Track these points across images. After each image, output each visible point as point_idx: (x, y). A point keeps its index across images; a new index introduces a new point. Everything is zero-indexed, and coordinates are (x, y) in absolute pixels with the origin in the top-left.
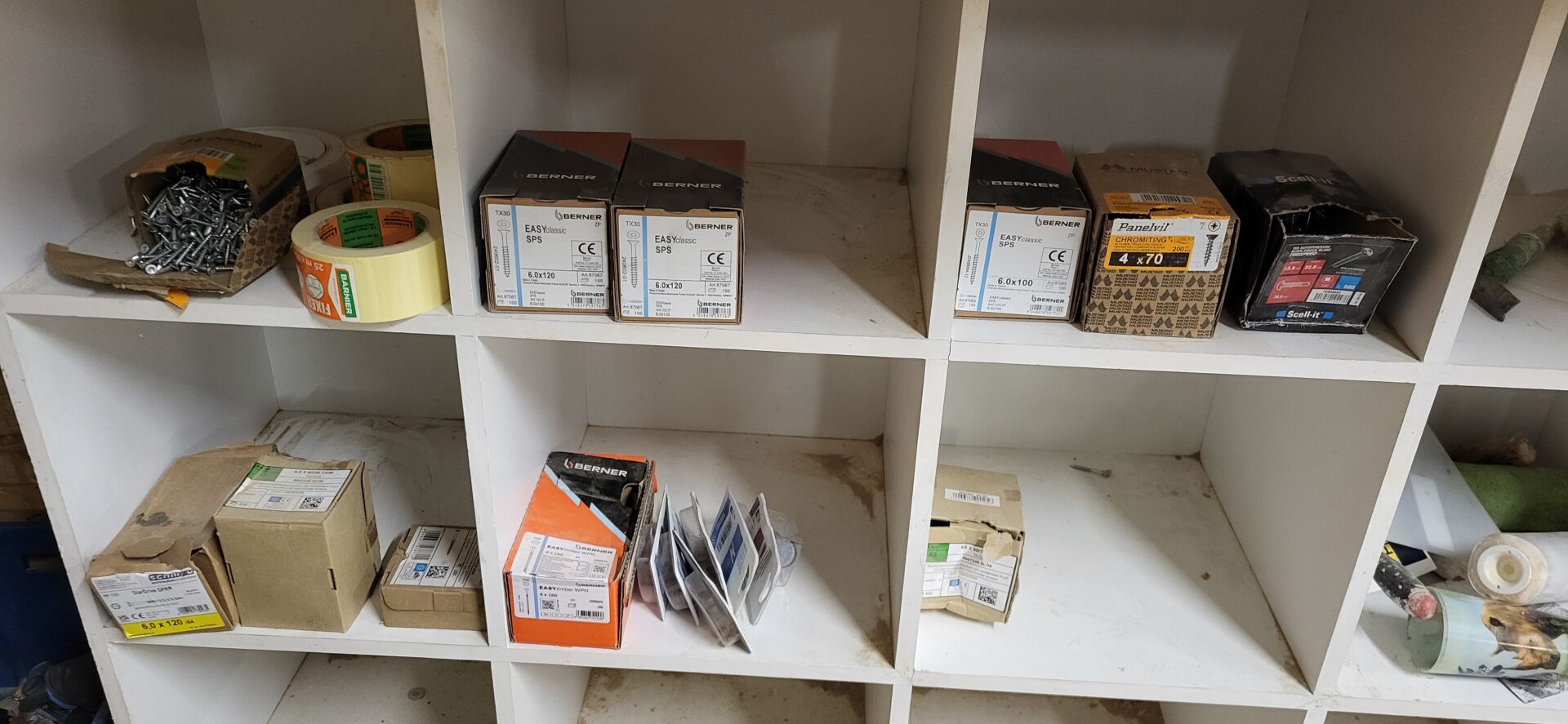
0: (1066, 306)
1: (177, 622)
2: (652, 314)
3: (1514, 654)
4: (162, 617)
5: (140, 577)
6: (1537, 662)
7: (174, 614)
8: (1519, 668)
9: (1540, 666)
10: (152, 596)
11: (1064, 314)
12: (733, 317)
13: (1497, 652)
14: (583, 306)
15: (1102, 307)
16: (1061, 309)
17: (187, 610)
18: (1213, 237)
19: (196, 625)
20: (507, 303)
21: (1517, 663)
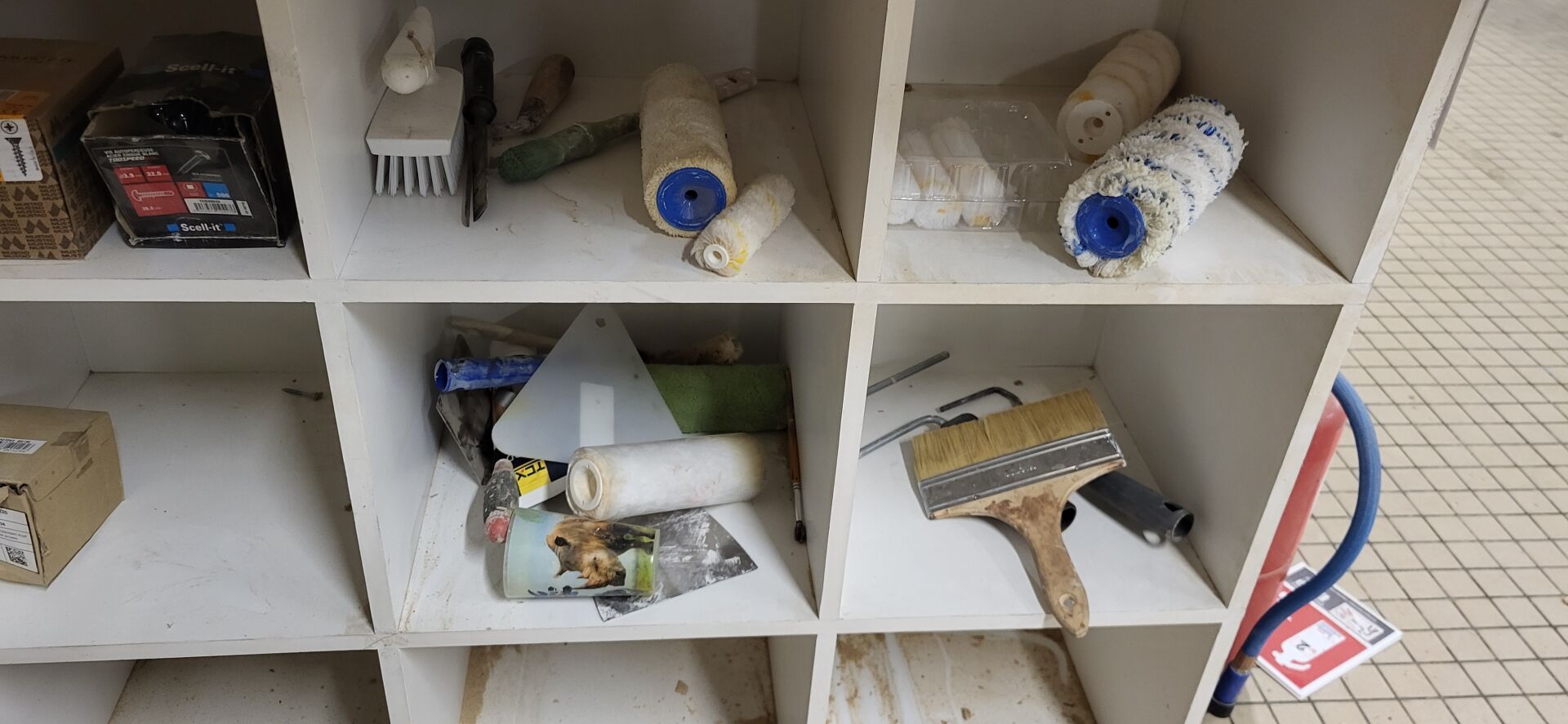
3: (578, 574)
6: (603, 580)
8: (588, 587)
9: (607, 583)
13: (561, 573)
18: (16, 141)
21: (583, 582)
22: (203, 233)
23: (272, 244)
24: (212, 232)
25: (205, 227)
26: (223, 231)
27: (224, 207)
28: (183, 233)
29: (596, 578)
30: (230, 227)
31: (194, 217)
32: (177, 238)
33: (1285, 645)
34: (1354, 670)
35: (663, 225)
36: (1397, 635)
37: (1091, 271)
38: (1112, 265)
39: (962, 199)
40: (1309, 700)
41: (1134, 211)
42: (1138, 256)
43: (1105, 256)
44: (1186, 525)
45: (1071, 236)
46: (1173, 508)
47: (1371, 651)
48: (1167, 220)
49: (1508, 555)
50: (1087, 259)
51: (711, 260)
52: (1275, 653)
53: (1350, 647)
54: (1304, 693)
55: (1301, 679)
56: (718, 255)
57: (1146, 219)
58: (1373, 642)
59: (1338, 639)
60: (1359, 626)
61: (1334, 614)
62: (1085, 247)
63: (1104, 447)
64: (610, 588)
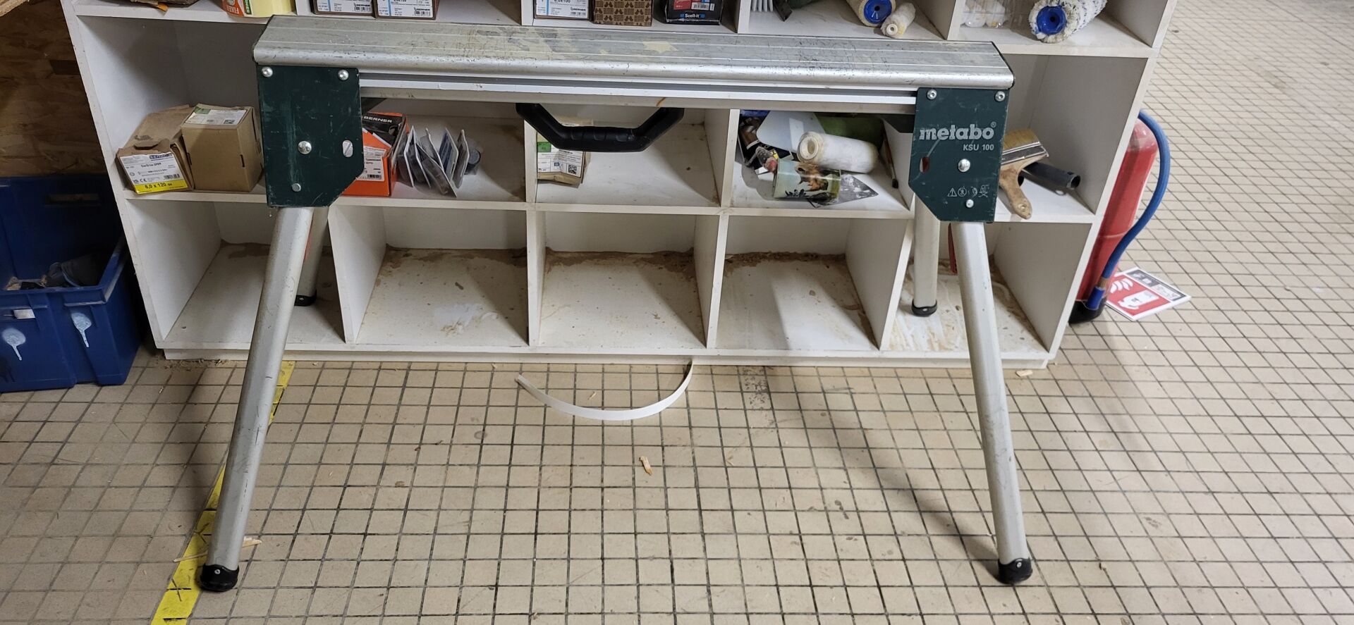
0: (587, 12)
1: (163, 185)
2: (393, 15)
4: (156, 181)
5: (144, 157)
6: (818, 186)
7: (162, 180)
9: (820, 188)
10: (151, 168)
11: (586, 17)
12: (431, 16)
13: (801, 182)
14: (360, 12)
15: (600, 11)
16: (584, 14)
17: (168, 177)
19: (174, 186)
20: (323, 10)
21: (810, 188)
22: (693, 18)
23: (717, 24)
24: (696, 18)
25: (694, 16)
26: (700, 18)
27: (705, 7)
28: (685, 18)
29: (816, 186)
30: (703, 16)
31: (691, 12)
32: (683, 20)
33: (1126, 299)
34: (1163, 311)
35: (865, 21)
36: (1188, 297)
37: (1042, 41)
38: (1051, 38)
39: (987, 12)
40: (1137, 321)
41: (1062, 13)
42: (1063, 33)
43: (1048, 34)
44: (1076, 182)
45: (1034, 26)
46: (1070, 174)
47: (1172, 304)
48: (1076, 16)
49: (1257, 269)
50: (1041, 35)
51: (889, 31)
52: (1120, 302)
53: (1162, 301)
54: (1134, 318)
55: (1133, 313)
56: (892, 29)
57: (1067, 16)
58: (1174, 300)
59: (1154, 298)
60: (1166, 293)
61: (1154, 288)
62: (1040, 30)
63: (1038, 149)
64: (821, 191)
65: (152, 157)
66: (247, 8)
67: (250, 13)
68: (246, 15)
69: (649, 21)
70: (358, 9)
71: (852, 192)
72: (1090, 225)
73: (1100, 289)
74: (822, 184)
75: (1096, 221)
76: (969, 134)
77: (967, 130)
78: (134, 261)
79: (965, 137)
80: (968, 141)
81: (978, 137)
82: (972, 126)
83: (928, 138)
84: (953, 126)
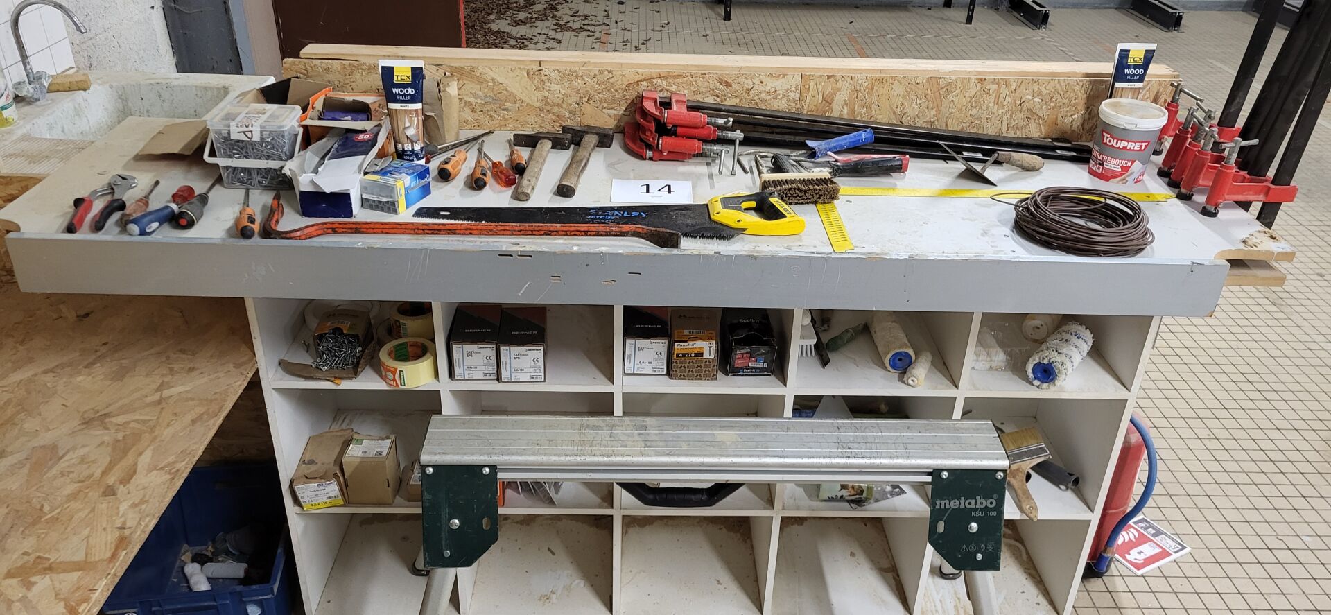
0: (665, 370)
1: (325, 503)
2: (513, 380)
3: (846, 490)
4: (320, 501)
5: (313, 485)
6: (855, 493)
7: (325, 499)
8: (850, 496)
9: (857, 494)
10: (317, 493)
11: (664, 373)
12: (543, 380)
13: (841, 490)
14: (487, 378)
15: (676, 371)
16: (663, 371)
17: (330, 498)
18: (710, 347)
19: (333, 504)
20: (459, 378)
21: (848, 494)
22: (749, 372)
23: (770, 375)
24: (752, 372)
25: (751, 370)
26: (756, 372)
27: (759, 365)
28: (743, 372)
29: (853, 492)
30: (758, 370)
31: (748, 368)
32: (742, 374)
33: (1131, 552)
34: (1165, 564)
35: (890, 369)
36: (1188, 550)
37: (1038, 387)
38: (1045, 385)
39: (991, 361)
40: (1142, 576)
41: (1053, 368)
42: (1054, 383)
43: (1043, 382)
44: (1076, 482)
45: (1031, 375)
46: (1071, 475)
47: (1174, 556)
48: (1064, 371)
49: (1252, 515)
50: (1036, 382)
51: (910, 382)
52: (1127, 555)
53: (1164, 554)
54: (1140, 572)
55: (1138, 567)
56: (913, 381)
57: (1057, 371)
58: (1176, 552)
59: (1158, 550)
60: (1169, 545)
61: (1157, 539)
62: (1035, 378)
63: (1042, 450)
64: (858, 496)
65: (319, 485)
66: (402, 382)
67: (404, 385)
68: (400, 386)
69: (715, 377)
70: (486, 376)
71: (884, 491)
72: (1089, 522)
73: (1105, 555)
74: (859, 491)
75: (1095, 518)
76: (976, 504)
77: (974, 501)
78: (296, 557)
79: (973, 506)
80: (976, 510)
81: (984, 506)
82: (978, 498)
83: (943, 507)
84: (963, 498)
